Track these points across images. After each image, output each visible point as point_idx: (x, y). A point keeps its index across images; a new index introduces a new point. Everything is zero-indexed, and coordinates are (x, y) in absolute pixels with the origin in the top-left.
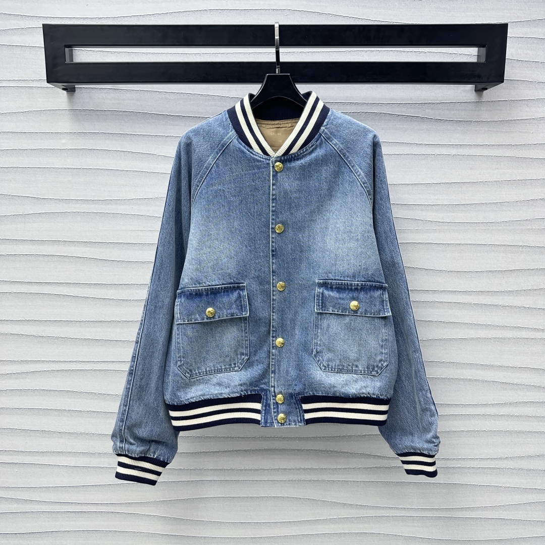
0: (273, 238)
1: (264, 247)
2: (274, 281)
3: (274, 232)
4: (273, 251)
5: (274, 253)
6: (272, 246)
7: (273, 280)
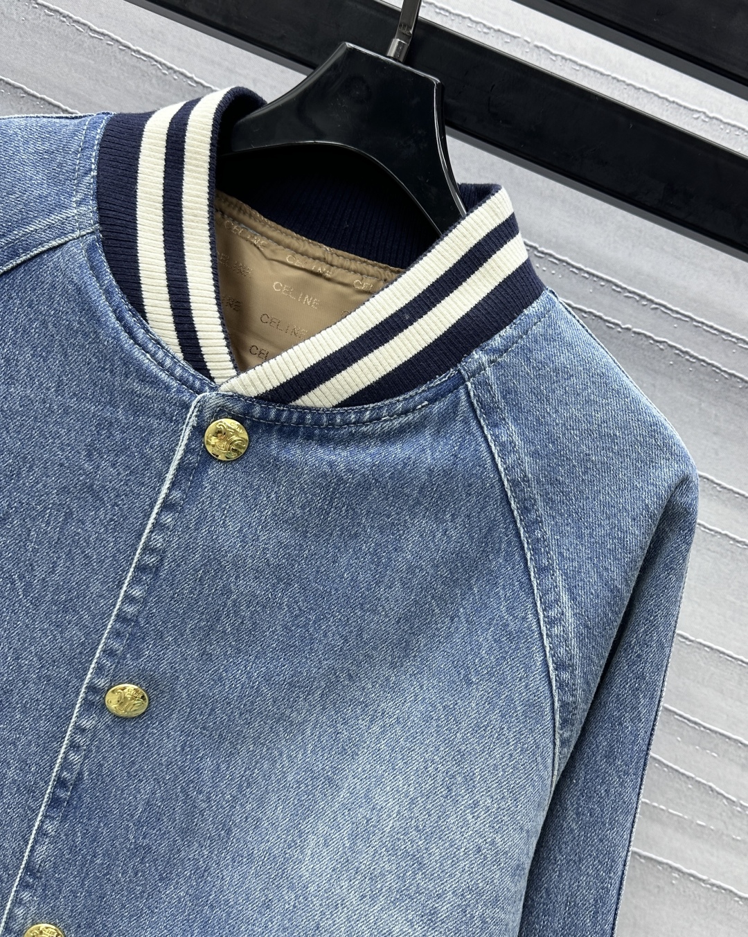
0: (80, 729)
1: (33, 748)
2: (20, 912)
3: (95, 703)
4: (61, 783)
5: (63, 794)
6: (66, 765)
7: (18, 902)
